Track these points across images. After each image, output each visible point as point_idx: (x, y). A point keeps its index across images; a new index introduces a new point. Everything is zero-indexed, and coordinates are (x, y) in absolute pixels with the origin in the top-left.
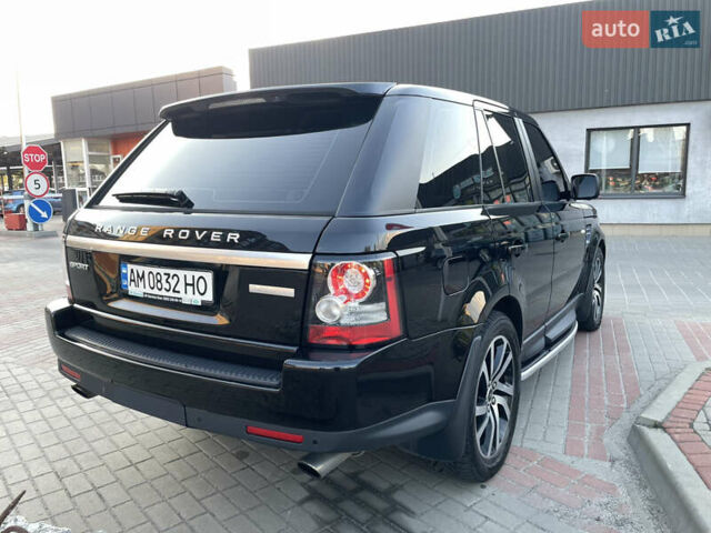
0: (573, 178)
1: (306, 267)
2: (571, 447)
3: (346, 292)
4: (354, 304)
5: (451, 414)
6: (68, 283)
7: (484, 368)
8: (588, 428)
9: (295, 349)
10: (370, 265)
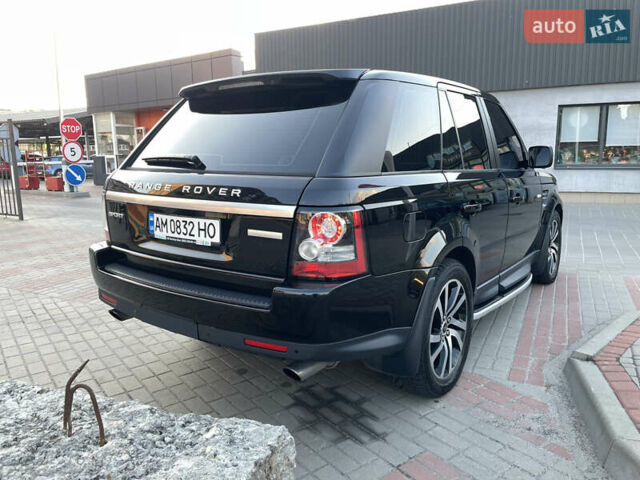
0: (531, 149)
1: (292, 216)
2: (515, 375)
3: (324, 237)
4: (330, 245)
5: (408, 338)
6: (107, 229)
7: (438, 304)
8: (532, 360)
9: (282, 280)
10: (343, 215)
